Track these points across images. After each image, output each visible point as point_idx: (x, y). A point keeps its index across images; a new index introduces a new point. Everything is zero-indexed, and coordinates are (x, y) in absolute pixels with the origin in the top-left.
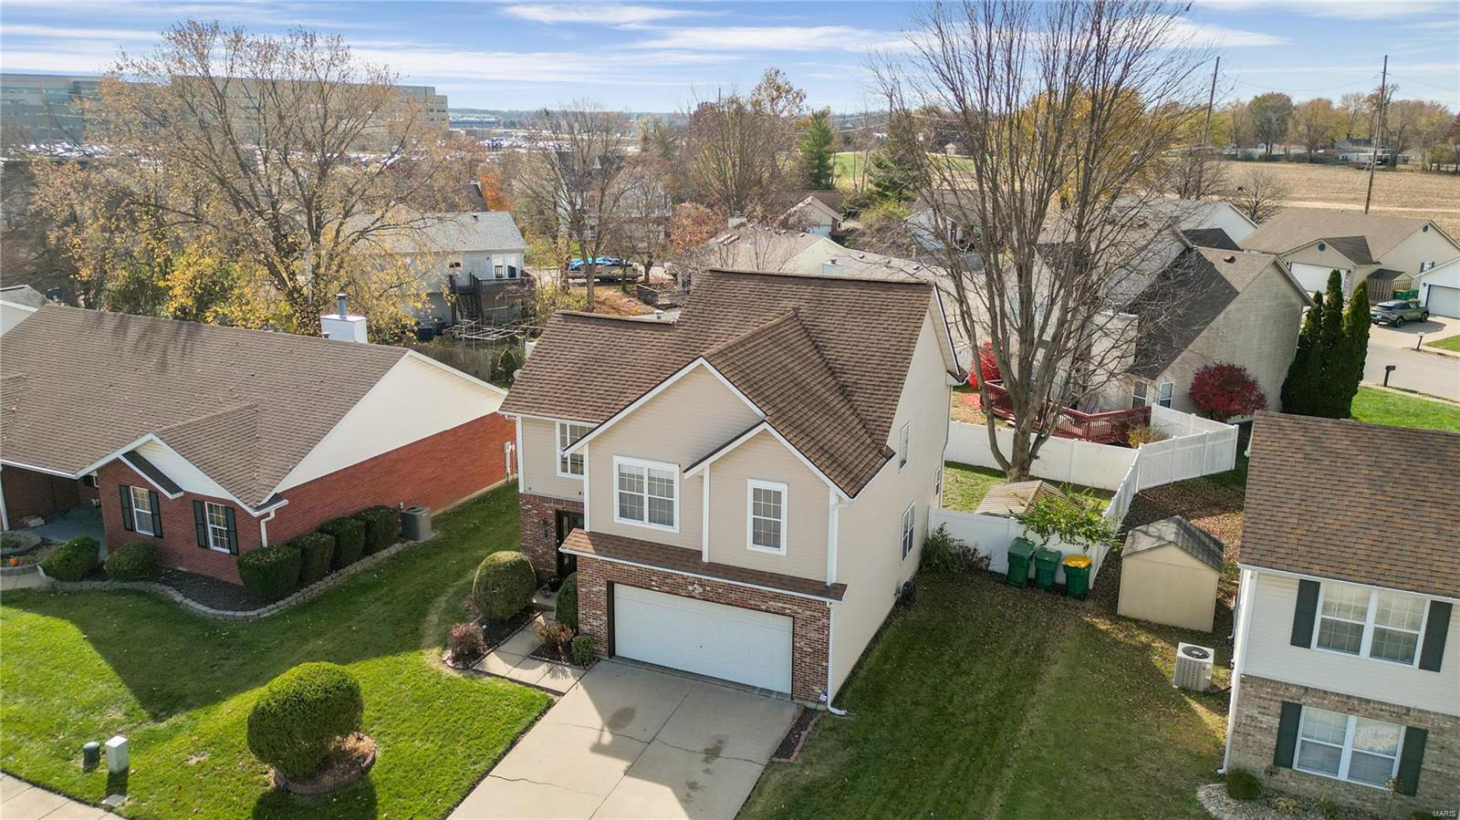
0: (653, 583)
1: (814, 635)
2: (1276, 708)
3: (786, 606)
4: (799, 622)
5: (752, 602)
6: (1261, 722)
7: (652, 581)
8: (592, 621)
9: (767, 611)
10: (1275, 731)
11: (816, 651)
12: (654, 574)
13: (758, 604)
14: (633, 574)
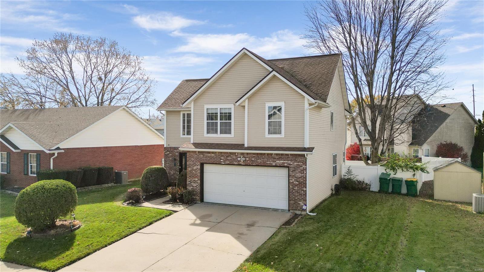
0: (222, 161)
1: (299, 175)
3: (285, 162)
4: (291, 169)
5: (269, 163)
7: (221, 159)
8: (193, 185)
9: (276, 166)
11: (300, 183)
12: (222, 156)
13: (271, 163)
14: (212, 157)
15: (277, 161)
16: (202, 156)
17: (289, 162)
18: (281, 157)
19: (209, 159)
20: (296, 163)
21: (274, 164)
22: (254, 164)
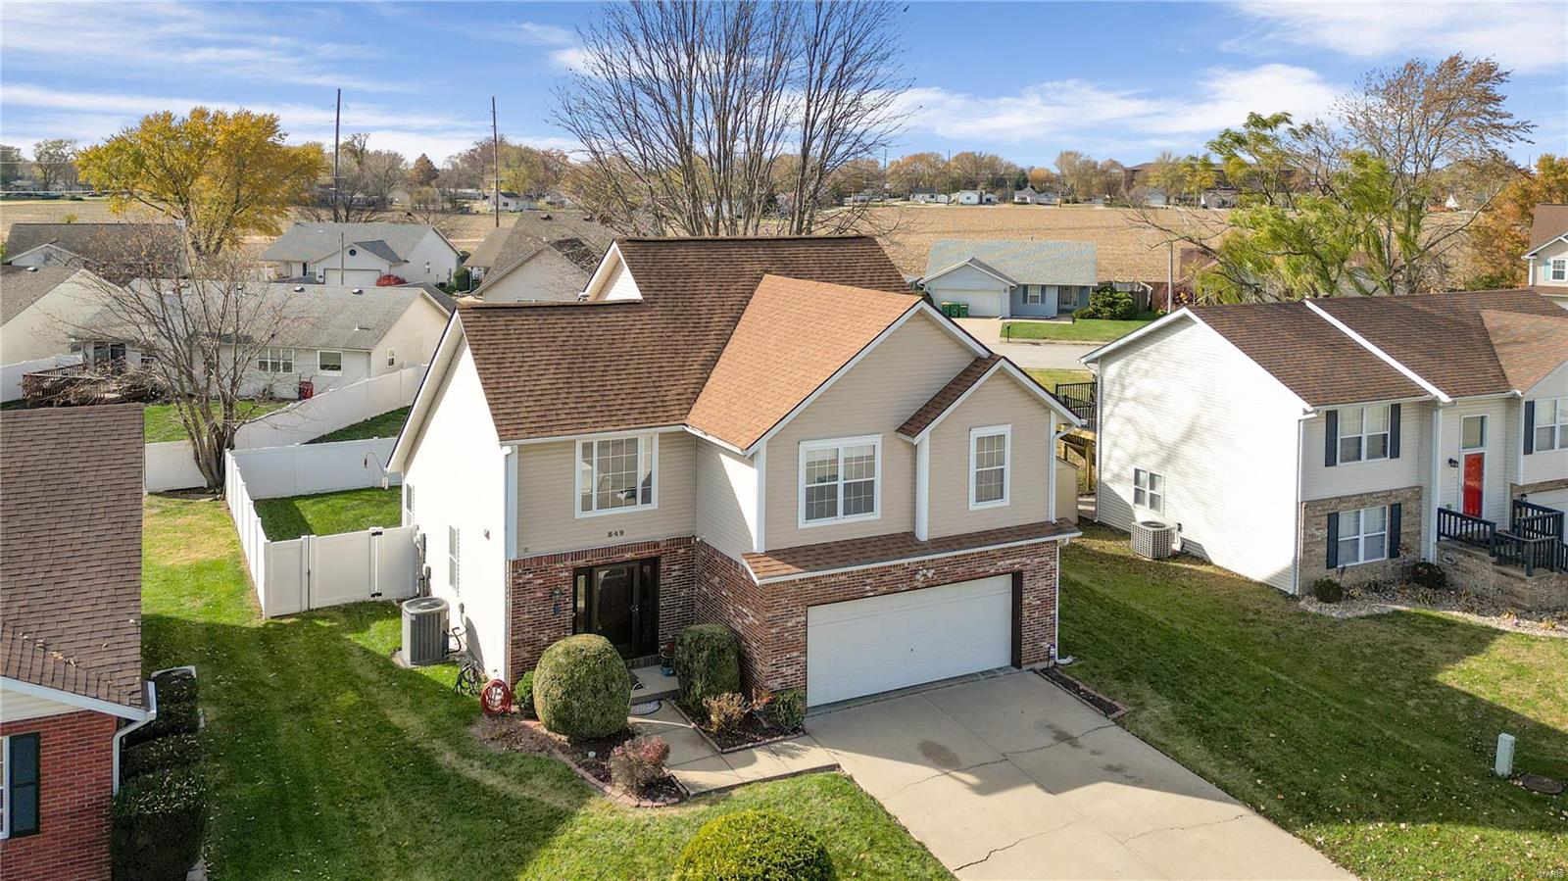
0: (868, 588)
1: (1041, 584)
2: (1324, 521)
3: (1015, 561)
4: (1027, 575)
5: (980, 570)
6: (1318, 537)
7: (866, 585)
8: (784, 672)
9: (996, 575)
10: (1326, 540)
11: (1044, 601)
12: (869, 576)
13: (987, 569)
14: (842, 585)
15: (999, 564)
16: (811, 586)
17: (1024, 559)
19: (831, 590)
20: (1036, 560)
21: (992, 571)
22: (947, 581)
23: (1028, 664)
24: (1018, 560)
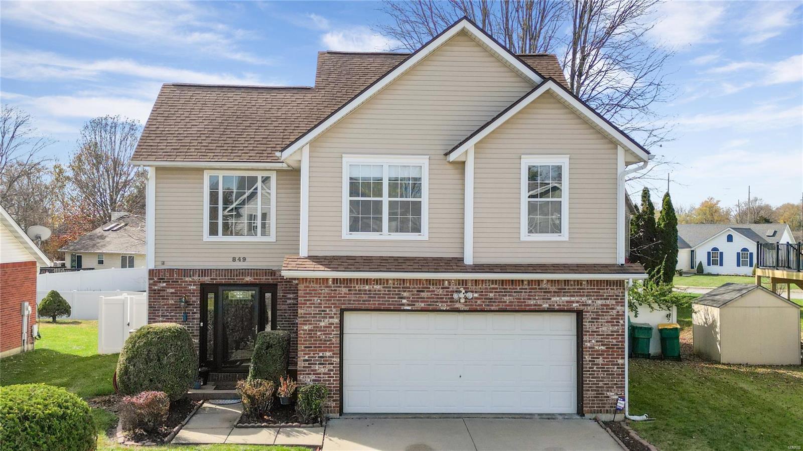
0: (404, 301)
1: (606, 329)
3: (573, 299)
4: (588, 317)
5: (532, 302)
7: (402, 298)
8: (316, 368)
9: (550, 310)
11: (610, 347)
12: (405, 289)
13: (539, 302)
14: (377, 294)
15: (554, 299)
16: (344, 290)
17: (584, 299)
18: (562, 287)
19: (366, 297)
20: (599, 302)
21: (546, 306)
22: (493, 308)
23: (591, 412)
24: (577, 299)
